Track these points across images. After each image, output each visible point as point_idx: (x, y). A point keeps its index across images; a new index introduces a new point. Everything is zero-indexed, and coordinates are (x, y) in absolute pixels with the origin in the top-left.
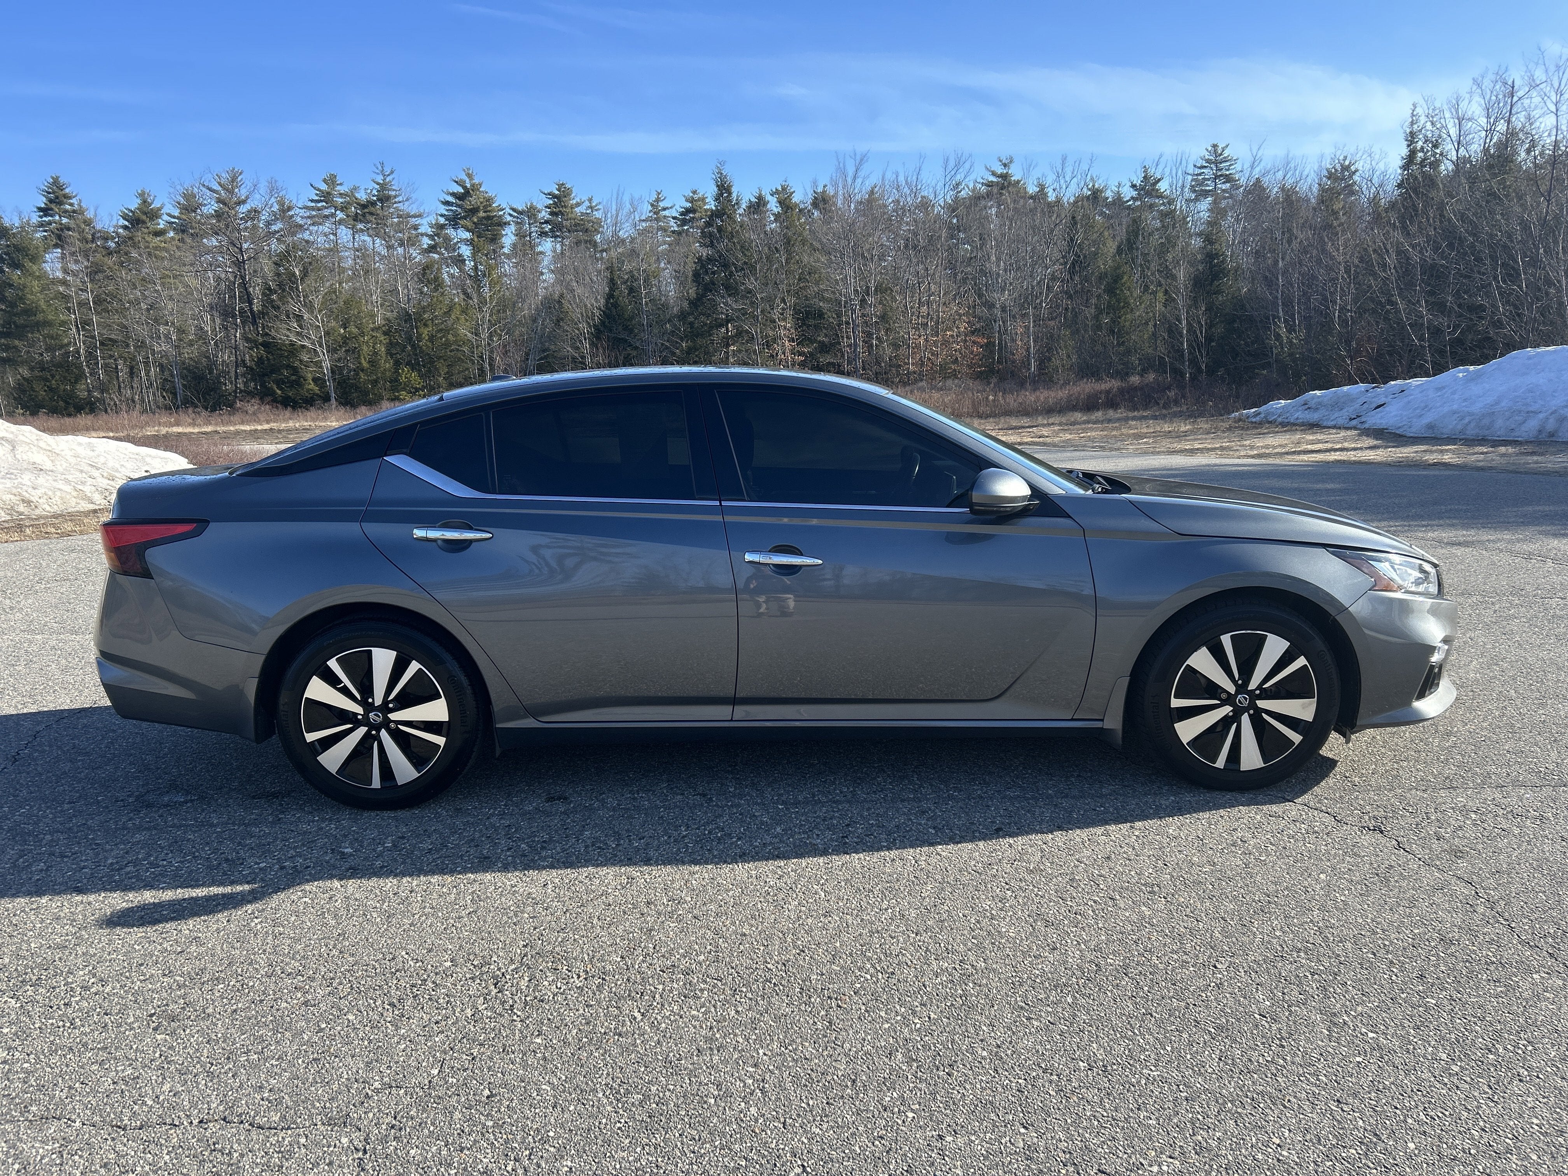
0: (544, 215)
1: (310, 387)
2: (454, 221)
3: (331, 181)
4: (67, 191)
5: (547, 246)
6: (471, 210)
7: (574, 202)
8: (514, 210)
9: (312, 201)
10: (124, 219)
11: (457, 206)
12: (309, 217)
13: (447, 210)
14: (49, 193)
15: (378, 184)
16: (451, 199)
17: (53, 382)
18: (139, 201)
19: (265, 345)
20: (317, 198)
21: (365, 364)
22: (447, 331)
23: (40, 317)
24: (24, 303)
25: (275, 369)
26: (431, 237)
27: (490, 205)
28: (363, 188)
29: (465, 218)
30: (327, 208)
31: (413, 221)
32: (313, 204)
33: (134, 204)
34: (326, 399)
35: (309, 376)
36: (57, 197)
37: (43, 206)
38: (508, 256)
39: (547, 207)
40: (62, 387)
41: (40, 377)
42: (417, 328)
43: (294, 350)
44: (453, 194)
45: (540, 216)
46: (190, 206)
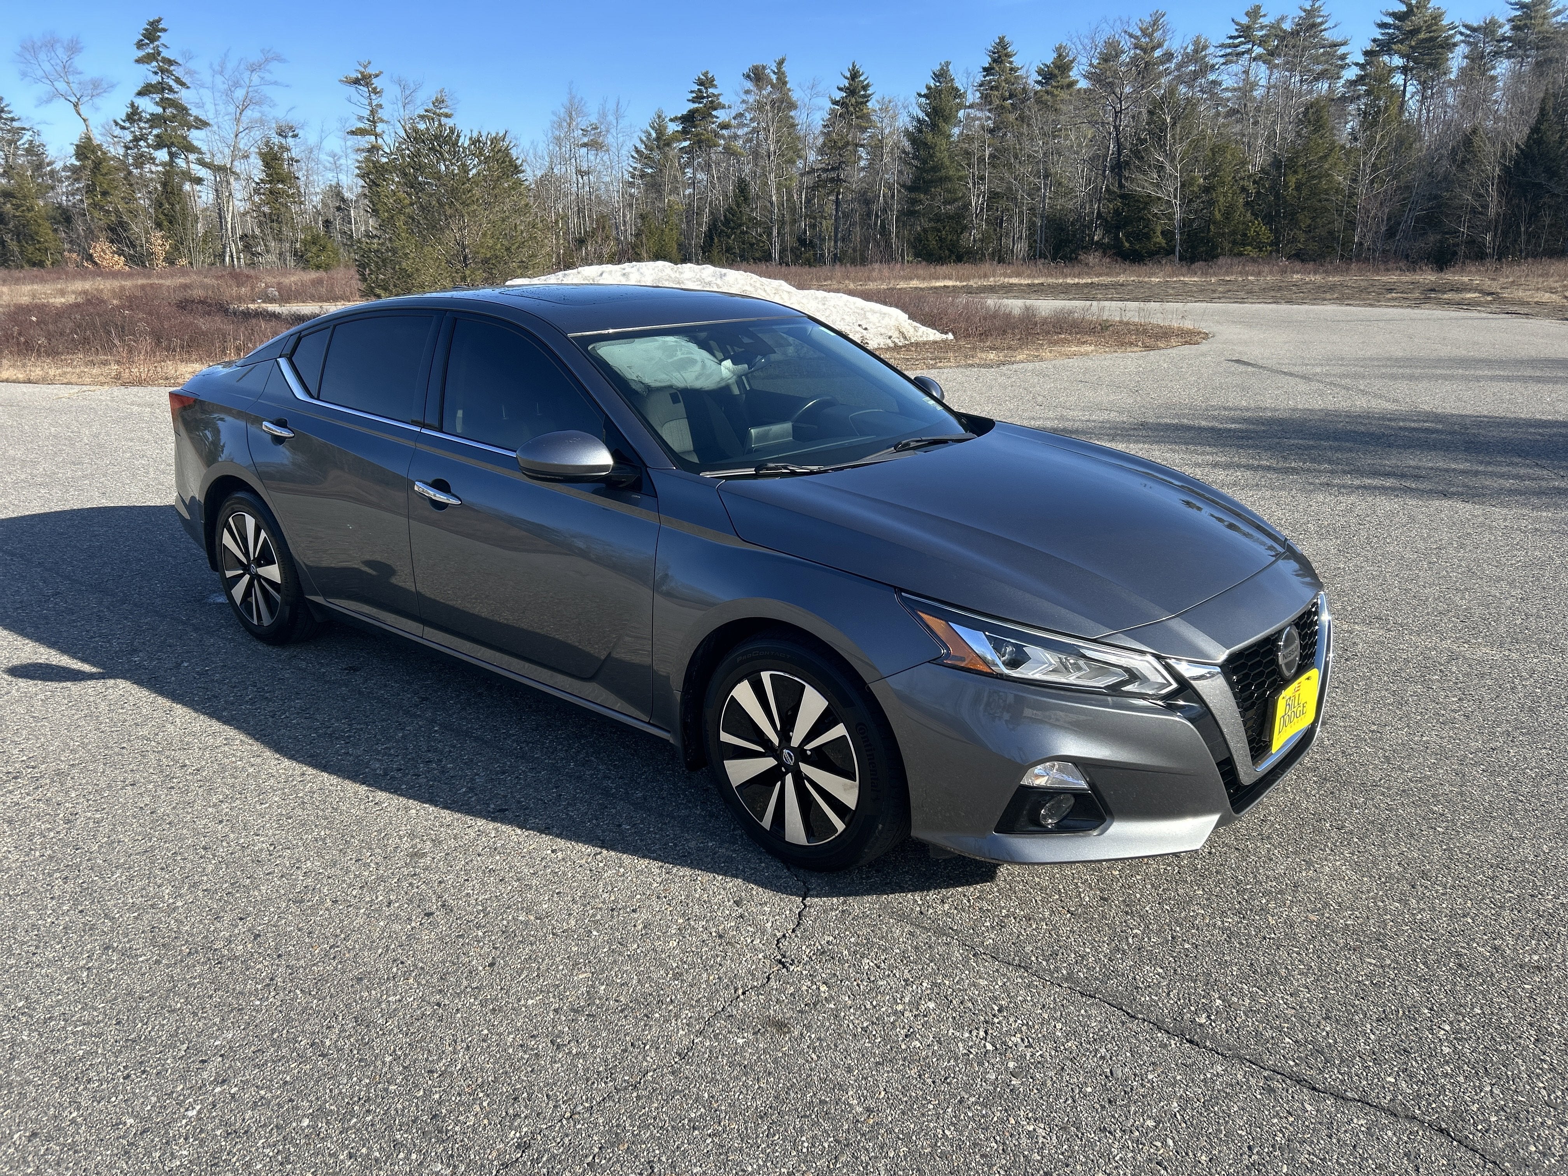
0: (1506, 30)
1: (1158, 240)
2: (1385, 46)
3: (1254, 13)
4: (1009, 50)
5: (1503, 68)
6: (1411, 32)
7: (1554, 9)
8: (1467, 27)
9: (1231, 37)
10: (1039, 74)
11: (1396, 27)
12: (1222, 56)
13: (1383, 34)
14: (994, 53)
15: (1305, 11)
16: (1390, 20)
17: (944, 232)
18: (1055, 55)
19: (1123, 196)
20: (1236, 34)
21: (1218, 216)
22: (1319, 177)
23: (943, 173)
24: (933, 161)
25: (1127, 221)
26: (1362, 66)
27: (1436, 24)
28: (1290, 17)
29: (1401, 42)
30: (1244, 43)
31: (1342, 50)
32: (1231, 41)
33: (1049, 58)
34: (1170, 252)
35: (1159, 229)
36: (1000, 57)
37: (987, 65)
38: (1451, 83)
39: (1510, 20)
40: (949, 237)
41: (935, 228)
42: (1285, 175)
43: (1150, 200)
44: (1394, 15)
45: (1501, 31)
46: (1110, 54)
